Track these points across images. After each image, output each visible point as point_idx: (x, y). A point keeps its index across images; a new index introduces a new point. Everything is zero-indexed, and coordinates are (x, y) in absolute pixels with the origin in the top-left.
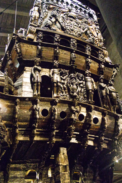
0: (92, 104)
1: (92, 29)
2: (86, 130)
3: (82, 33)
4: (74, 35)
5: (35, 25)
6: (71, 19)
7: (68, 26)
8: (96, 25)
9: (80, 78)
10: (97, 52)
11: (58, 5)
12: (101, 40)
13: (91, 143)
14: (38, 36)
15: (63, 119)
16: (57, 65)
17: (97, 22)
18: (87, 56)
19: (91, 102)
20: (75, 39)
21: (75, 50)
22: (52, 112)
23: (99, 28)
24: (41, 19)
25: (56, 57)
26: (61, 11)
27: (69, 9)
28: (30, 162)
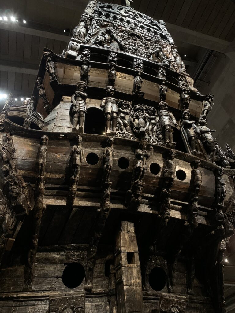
0: (172, 147)
1: (167, 51)
2: (165, 190)
3: (151, 54)
4: (139, 55)
6: (135, 38)
9: (150, 112)
10: (176, 79)
12: (181, 65)
13: (176, 214)
14: (83, 54)
15: (123, 170)
16: (113, 91)
19: (170, 144)
20: (141, 60)
22: (104, 157)
23: (177, 51)
28: (73, 249)
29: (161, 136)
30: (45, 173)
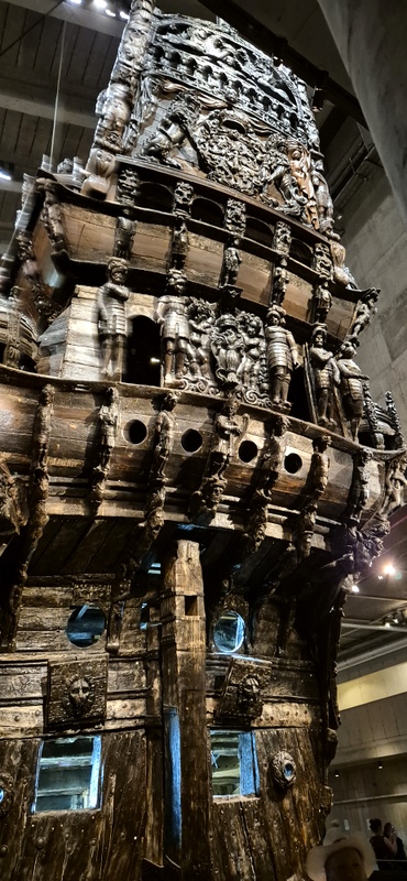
0: (285, 412)
1: (301, 170)
2: (262, 491)
3: (265, 182)
4: (238, 189)
5: (112, 146)
6: (234, 132)
7: (221, 155)
8: (315, 157)
9: (250, 329)
10: (311, 249)
11: (190, 83)
12: (326, 209)
13: (274, 531)
14: (120, 185)
15: (190, 454)
16: (180, 284)
17: (316, 149)
18: (275, 260)
19: (280, 406)
20: (242, 202)
21: (238, 238)
22: (156, 431)
23: (321, 167)
24: (134, 126)
25: (177, 258)
26: (202, 105)
27: (227, 98)
28: (86, 583)
29: (265, 385)
30: (49, 459)
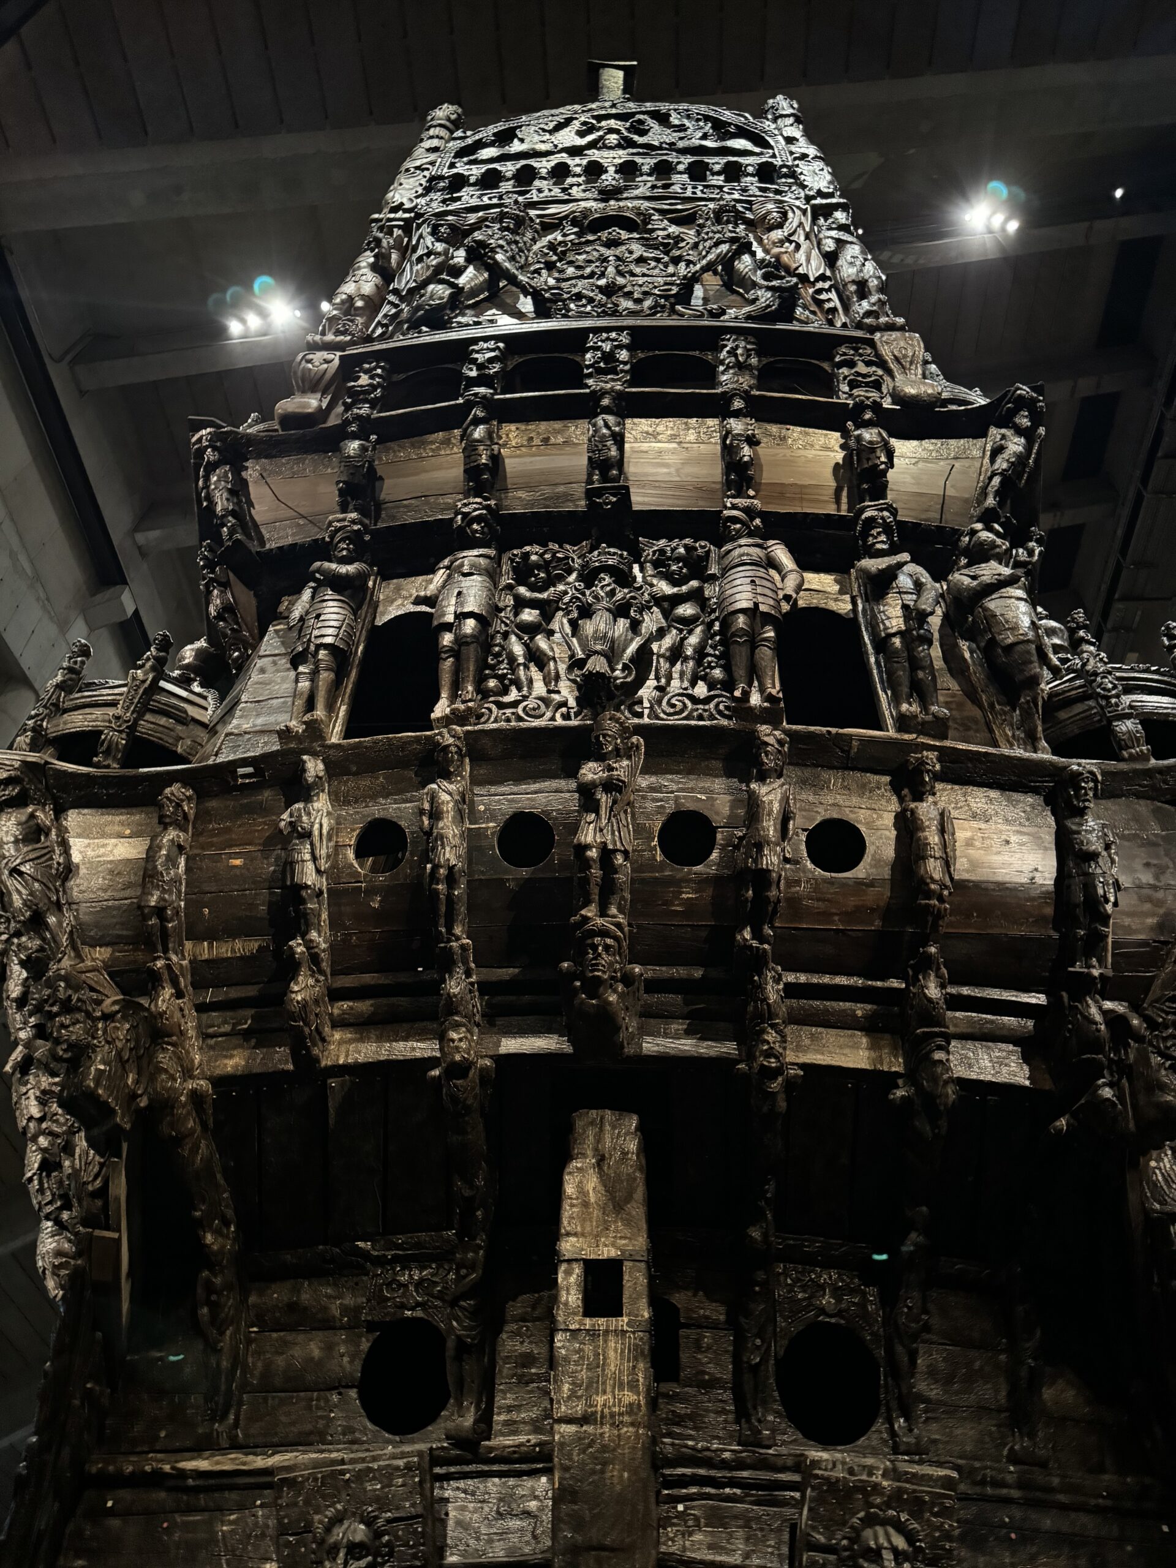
1: (786, 241)
3: (686, 283)
7: (582, 276)
9: (673, 567)
10: (820, 362)
12: (861, 283)
15: (525, 873)
16: (479, 519)
17: (825, 196)
20: (623, 330)
22: (423, 829)
23: (844, 221)
27: (600, 192)
28: (396, 1259)
29: (717, 673)
30: (188, 945)
